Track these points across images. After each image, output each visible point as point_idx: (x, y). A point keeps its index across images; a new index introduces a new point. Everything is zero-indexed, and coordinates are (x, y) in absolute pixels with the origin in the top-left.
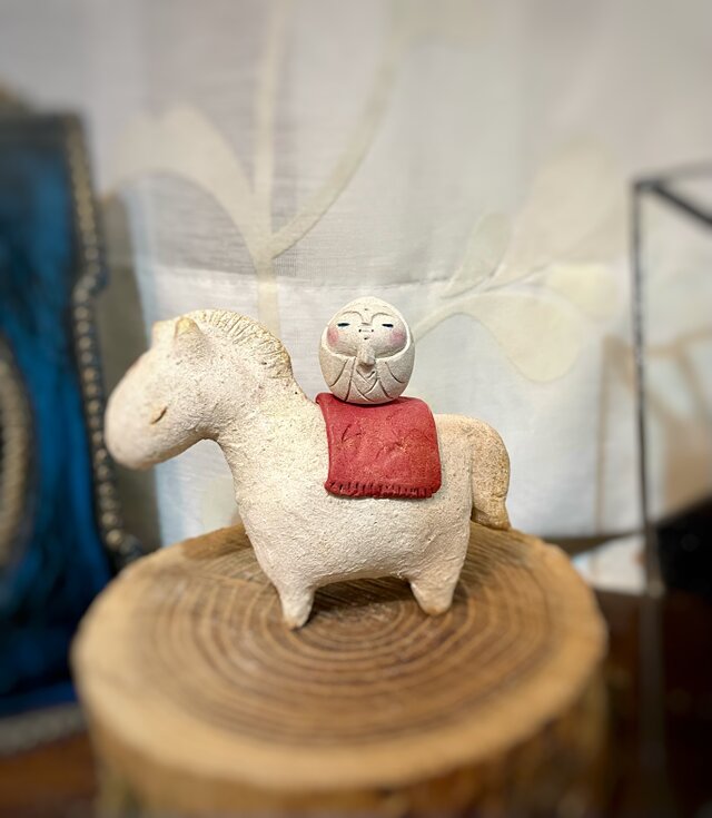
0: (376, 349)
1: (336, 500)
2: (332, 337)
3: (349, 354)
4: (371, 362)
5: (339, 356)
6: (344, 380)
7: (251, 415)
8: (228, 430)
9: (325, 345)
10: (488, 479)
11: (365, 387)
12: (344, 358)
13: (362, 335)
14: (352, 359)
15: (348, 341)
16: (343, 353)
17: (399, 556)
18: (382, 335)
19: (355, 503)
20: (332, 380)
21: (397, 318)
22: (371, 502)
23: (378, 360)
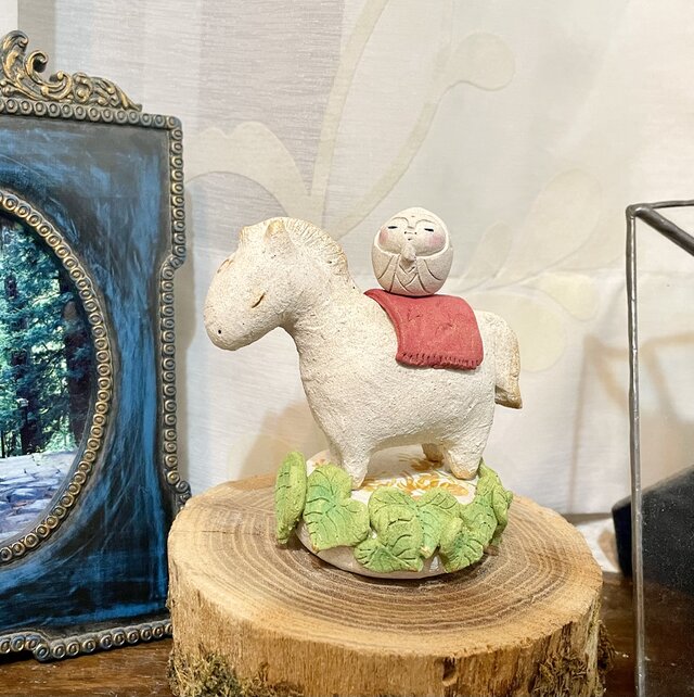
0: (417, 248)
1: (405, 369)
2: (382, 239)
3: (395, 252)
4: (412, 258)
5: (387, 253)
6: (389, 273)
7: (326, 303)
8: (307, 316)
9: (376, 244)
10: (507, 362)
11: (407, 280)
12: (391, 254)
13: (407, 236)
14: (396, 256)
15: (395, 241)
16: (389, 251)
17: (447, 420)
18: (422, 237)
19: (420, 372)
20: (380, 273)
21: (439, 225)
22: (431, 372)
23: (418, 258)
